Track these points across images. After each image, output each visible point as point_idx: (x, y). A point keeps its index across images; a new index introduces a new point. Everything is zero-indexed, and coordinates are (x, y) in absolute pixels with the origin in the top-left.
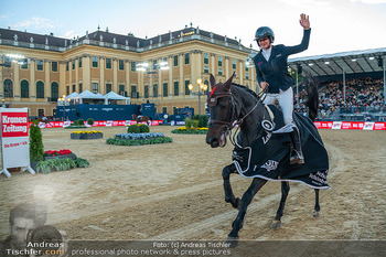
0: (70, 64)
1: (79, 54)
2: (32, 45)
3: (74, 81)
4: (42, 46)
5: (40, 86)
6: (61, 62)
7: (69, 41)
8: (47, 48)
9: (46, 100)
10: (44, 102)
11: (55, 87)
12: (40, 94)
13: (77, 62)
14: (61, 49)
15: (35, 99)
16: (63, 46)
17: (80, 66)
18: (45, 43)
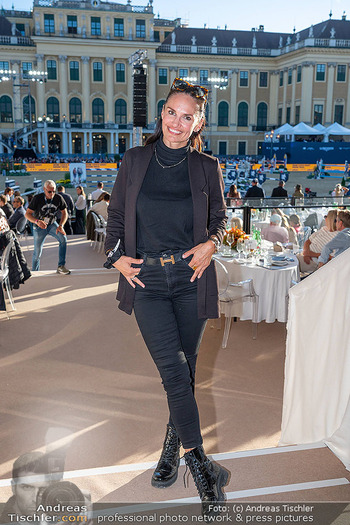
0: (286, 76)
1: (298, 60)
2: (235, 51)
3: (289, 101)
4: (248, 51)
5: (243, 109)
6: (272, 72)
8: (255, 52)
9: (250, 128)
10: (248, 131)
11: (263, 109)
12: (242, 121)
13: (295, 74)
14: (274, 52)
15: (234, 128)
16: (277, 47)
17: (299, 79)
18: (251, 46)
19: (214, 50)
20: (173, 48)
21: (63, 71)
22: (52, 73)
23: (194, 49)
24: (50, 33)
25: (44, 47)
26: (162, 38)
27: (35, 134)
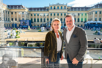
0: (90, 13)
2: (81, 10)
3: (90, 18)
4: (83, 10)
5: (82, 19)
6: (87, 13)
7: (90, 7)
8: (84, 10)
10: (83, 23)
14: (88, 10)
16: (88, 9)
17: (92, 14)
18: (84, 9)
19: (77, 10)
20: (70, 10)
21: (53, 14)
22: (51, 15)
23: (74, 10)
24: (51, 9)
25: (50, 11)
26: (69, 9)
27: (48, 24)
